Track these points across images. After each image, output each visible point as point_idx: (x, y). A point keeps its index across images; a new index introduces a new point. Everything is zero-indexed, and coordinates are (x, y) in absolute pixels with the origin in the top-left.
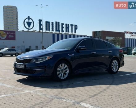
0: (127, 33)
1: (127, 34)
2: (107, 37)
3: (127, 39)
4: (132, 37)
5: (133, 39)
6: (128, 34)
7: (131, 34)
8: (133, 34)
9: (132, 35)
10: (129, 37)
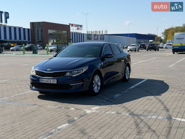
0: (72, 25)
1: (72, 27)
2: (50, 30)
3: (72, 33)
4: (77, 31)
5: (79, 34)
6: (74, 27)
7: (76, 27)
8: (78, 27)
9: (78, 29)
10: (74, 31)
